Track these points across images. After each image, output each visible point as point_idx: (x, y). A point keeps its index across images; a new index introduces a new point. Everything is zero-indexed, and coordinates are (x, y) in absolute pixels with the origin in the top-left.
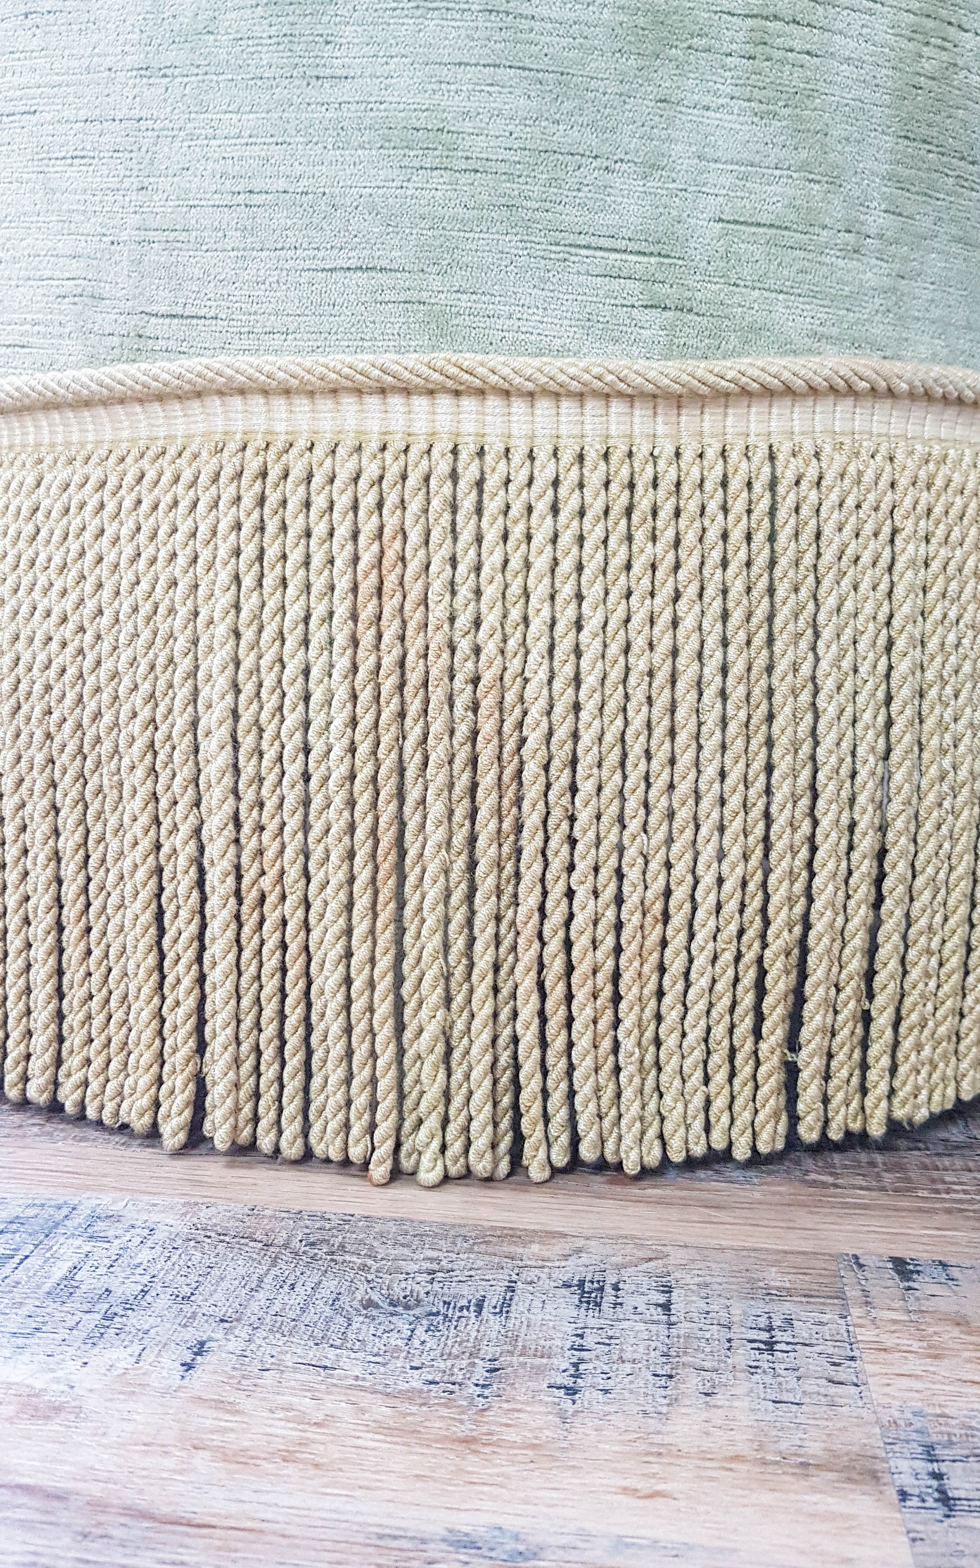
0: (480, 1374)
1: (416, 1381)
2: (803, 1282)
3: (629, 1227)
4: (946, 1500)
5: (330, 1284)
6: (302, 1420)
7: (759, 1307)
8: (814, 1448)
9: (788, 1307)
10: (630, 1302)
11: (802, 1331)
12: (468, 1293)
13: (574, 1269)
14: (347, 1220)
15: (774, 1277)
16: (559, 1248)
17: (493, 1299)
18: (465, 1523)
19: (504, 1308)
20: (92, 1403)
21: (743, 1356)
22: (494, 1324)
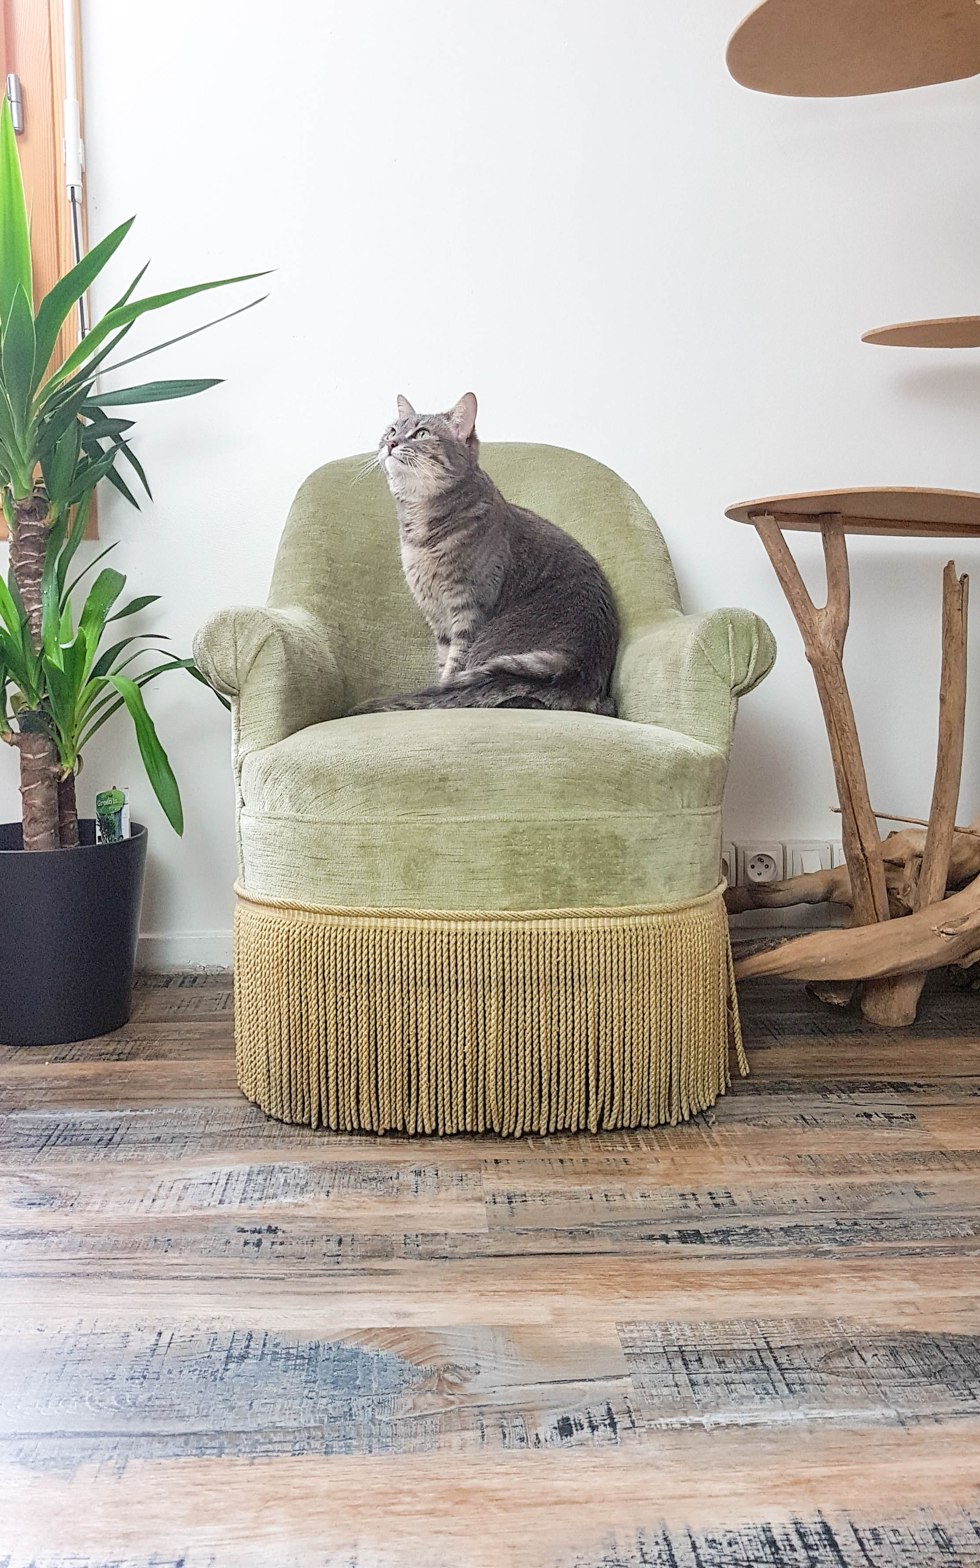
0: (395, 1190)
1: (381, 1193)
2: (471, 1166)
3: (428, 1158)
4: (495, 1202)
5: (352, 1177)
6: (358, 1202)
7: (459, 1173)
8: (469, 1197)
9: (467, 1172)
10: (428, 1174)
11: (469, 1176)
12: (388, 1176)
13: (413, 1168)
14: (350, 1163)
15: (464, 1166)
16: (408, 1164)
17: (395, 1176)
18: (399, 1213)
19: (397, 1178)
20: (310, 1204)
21: (456, 1182)
22: (396, 1181)
